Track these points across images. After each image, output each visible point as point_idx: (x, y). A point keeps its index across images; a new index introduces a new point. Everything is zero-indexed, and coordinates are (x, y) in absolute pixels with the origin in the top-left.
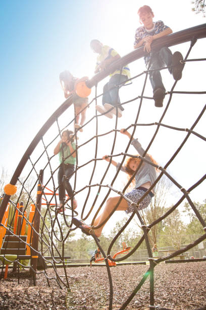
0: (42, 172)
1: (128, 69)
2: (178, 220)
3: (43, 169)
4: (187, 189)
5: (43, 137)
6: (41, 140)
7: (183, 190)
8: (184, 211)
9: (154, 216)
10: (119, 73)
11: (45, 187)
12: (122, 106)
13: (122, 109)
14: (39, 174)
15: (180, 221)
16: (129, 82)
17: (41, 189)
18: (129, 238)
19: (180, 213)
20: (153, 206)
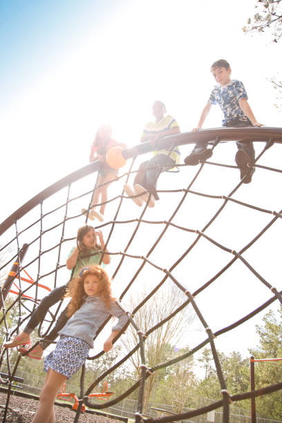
0: (26, 247)
1: (179, 153)
2: (190, 370)
3: (29, 243)
4: (214, 331)
5: (44, 202)
6: (40, 205)
7: (209, 331)
8: (200, 360)
9: (158, 354)
10: (167, 154)
11: (23, 268)
12: (159, 194)
13: (157, 198)
14: (21, 248)
15: (192, 373)
16: (175, 169)
17: (16, 268)
18: (115, 377)
19: (194, 360)
20: (161, 340)
